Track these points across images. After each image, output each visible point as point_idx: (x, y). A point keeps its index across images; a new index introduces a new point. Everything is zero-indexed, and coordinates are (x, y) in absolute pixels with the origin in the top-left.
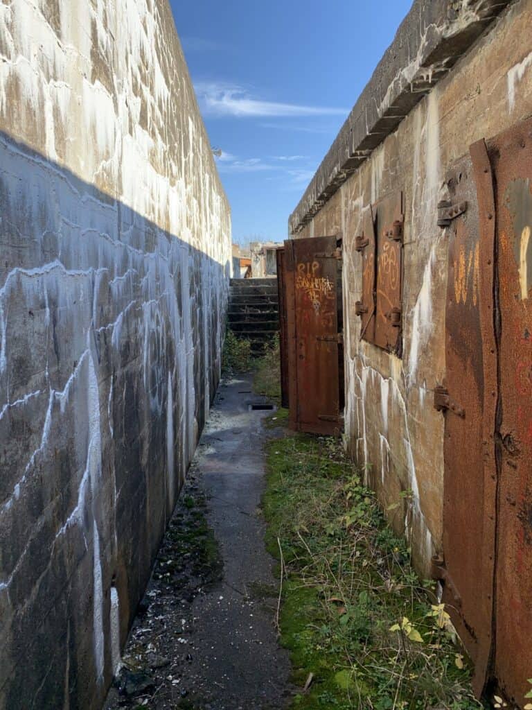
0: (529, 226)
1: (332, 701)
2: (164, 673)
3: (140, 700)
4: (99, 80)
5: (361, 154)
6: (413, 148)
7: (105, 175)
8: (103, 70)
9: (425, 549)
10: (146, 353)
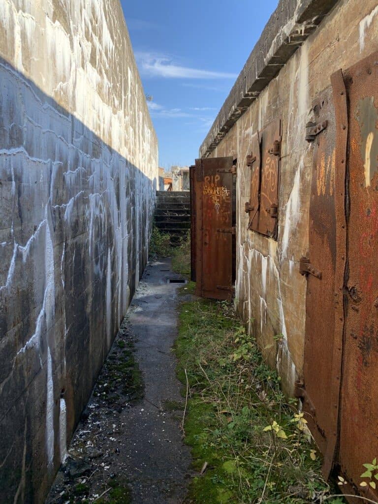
0: (373, 132)
1: (221, 481)
2: (98, 461)
3: (80, 480)
4: (59, 21)
5: (252, 95)
6: (289, 86)
7: (62, 93)
8: (62, 14)
9: (291, 378)
10: (91, 231)
